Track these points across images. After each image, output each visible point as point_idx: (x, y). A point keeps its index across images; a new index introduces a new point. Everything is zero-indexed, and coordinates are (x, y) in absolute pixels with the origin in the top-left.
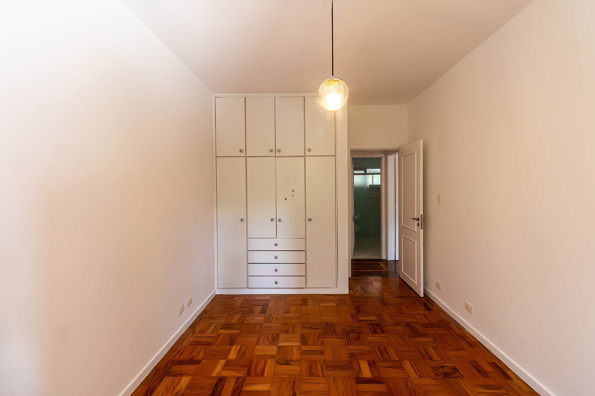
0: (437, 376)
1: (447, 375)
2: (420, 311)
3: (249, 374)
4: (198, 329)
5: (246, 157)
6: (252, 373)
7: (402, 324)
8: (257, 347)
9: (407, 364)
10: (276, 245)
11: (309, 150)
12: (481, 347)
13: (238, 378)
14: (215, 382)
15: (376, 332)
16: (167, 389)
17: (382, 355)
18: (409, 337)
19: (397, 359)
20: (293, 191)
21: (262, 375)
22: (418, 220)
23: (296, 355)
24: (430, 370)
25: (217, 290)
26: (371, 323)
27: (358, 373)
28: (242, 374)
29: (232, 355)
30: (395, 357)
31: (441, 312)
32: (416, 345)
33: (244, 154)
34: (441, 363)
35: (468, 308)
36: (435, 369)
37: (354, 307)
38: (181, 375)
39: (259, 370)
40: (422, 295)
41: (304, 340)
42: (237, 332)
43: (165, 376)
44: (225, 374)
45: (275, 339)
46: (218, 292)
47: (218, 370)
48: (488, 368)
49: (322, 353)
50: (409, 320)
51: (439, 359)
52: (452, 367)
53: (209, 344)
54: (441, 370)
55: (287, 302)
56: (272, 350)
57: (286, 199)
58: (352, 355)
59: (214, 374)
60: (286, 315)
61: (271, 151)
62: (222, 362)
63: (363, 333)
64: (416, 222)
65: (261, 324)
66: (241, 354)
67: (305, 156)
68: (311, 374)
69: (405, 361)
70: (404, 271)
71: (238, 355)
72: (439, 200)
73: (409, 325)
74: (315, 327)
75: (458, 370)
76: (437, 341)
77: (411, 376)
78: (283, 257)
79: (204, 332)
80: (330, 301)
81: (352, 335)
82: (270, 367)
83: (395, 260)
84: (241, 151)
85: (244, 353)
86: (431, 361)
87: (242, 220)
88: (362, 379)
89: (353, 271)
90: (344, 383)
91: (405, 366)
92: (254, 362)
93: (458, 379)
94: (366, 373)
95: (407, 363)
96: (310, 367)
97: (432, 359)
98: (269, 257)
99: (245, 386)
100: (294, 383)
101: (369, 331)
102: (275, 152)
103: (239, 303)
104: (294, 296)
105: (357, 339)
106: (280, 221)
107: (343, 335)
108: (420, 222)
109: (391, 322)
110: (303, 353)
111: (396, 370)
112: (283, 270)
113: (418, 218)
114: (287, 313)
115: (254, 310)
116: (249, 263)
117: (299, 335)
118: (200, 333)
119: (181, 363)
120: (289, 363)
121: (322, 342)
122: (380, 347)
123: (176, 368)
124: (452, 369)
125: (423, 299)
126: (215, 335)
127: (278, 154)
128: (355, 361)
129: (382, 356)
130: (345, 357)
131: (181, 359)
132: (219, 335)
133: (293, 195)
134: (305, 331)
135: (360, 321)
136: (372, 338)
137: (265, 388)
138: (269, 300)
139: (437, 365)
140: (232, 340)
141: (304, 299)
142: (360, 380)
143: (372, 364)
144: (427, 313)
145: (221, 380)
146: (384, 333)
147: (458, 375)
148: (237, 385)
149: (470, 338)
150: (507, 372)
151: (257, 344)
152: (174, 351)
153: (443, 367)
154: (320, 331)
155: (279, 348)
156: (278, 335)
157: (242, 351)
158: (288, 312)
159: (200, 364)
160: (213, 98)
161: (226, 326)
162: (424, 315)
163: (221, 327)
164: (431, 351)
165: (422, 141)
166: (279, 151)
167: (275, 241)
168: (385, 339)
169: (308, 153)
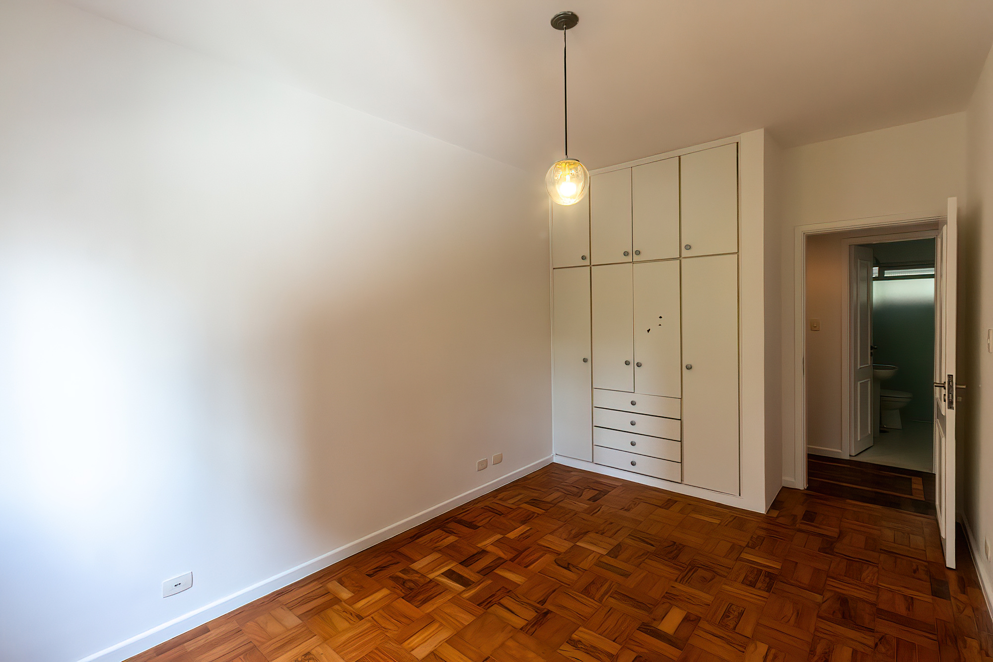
3: (513, 560)
4: (500, 496)
5: (590, 266)
6: (517, 560)
7: (828, 594)
9: (759, 648)
10: (633, 403)
11: (688, 247)
13: (500, 558)
14: (475, 552)
15: (751, 585)
16: (431, 540)
17: (725, 616)
18: (819, 617)
19: (748, 633)
20: (661, 317)
21: (526, 567)
22: (944, 386)
23: (587, 563)
25: (554, 457)
26: (759, 569)
27: (654, 619)
28: (506, 555)
29: (512, 535)
30: (747, 629)
32: (818, 634)
33: (588, 262)
37: (752, 537)
38: (451, 533)
39: (527, 560)
40: (950, 564)
41: (615, 550)
42: (540, 511)
43: (438, 528)
44: (489, 549)
45: (577, 536)
46: (556, 460)
47: (487, 542)
49: (626, 575)
53: (500, 514)
55: (638, 497)
56: (563, 546)
57: (648, 331)
58: (669, 596)
59: (479, 545)
60: (621, 512)
61: (626, 254)
62: (499, 536)
63: (725, 578)
64: (942, 392)
65: (577, 512)
66: (524, 536)
67: (680, 258)
68: (585, 591)
69: (760, 644)
71: (520, 535)
72: (989, 343)
73: (842, 599)
74: (649, 541)
78: (644, 425)
79: (505, 500)
80: (713, 515)
81: (700, 573)
82: (542, 562)
84: (583, 258)
85: (527, 537)
87: (585, 360)
88: (653, 629)
91: (751, 649)
92: (531, 550)
95: (763, 647)
96: (593, 583)
98: (623, 421)
99: (499, 569)
100: (554, 591)
101: (741, 578)
102: (633, 255)
103: (571, 480)
104: (658, 491)
105: (707, 579)
106: (639, 365)
107: (685, 566)
108: (947, 393)
109: (806, 582)
110: (599, 564)
111: (726, 647)
112: (642, 444)
113: (945, 383)
114: (625, 510)
115: (583, 494)
116: (595, 426)
117: (615, 543)
118: (500, 499)
119: (460, 522)
120: (569, 568)
121: (642, 562)
123: (452, 526)
126: (514, 507)
127: (636, 258)
128: (667, 604)
129: (723, 619)
130: (655, 594)
131: (464, 518)
132: (519, 508)
133: (660, 325)
134: (628, 541)
135: (738, 559)
136: (733, 588)
137: (518, 580)
138: (614, 487)
140: (527, 518)
141: (671, 500)
142: (647, 629)
143: (692, 620)
145: (483, 552)
146: (767, 591)
148: (492, 564)
151: (551, 533)
152: (463, 509)
154: (651, 549)
155: (575, 546)
156: (587, 532)
157: (527, 534)
158: (628, 510)
159: (475, 530)
163: (528, 500)
164: (843, 654)
166: (638, 253)
167: (633, 397)
168: (761, 600)
169: (685, 253)
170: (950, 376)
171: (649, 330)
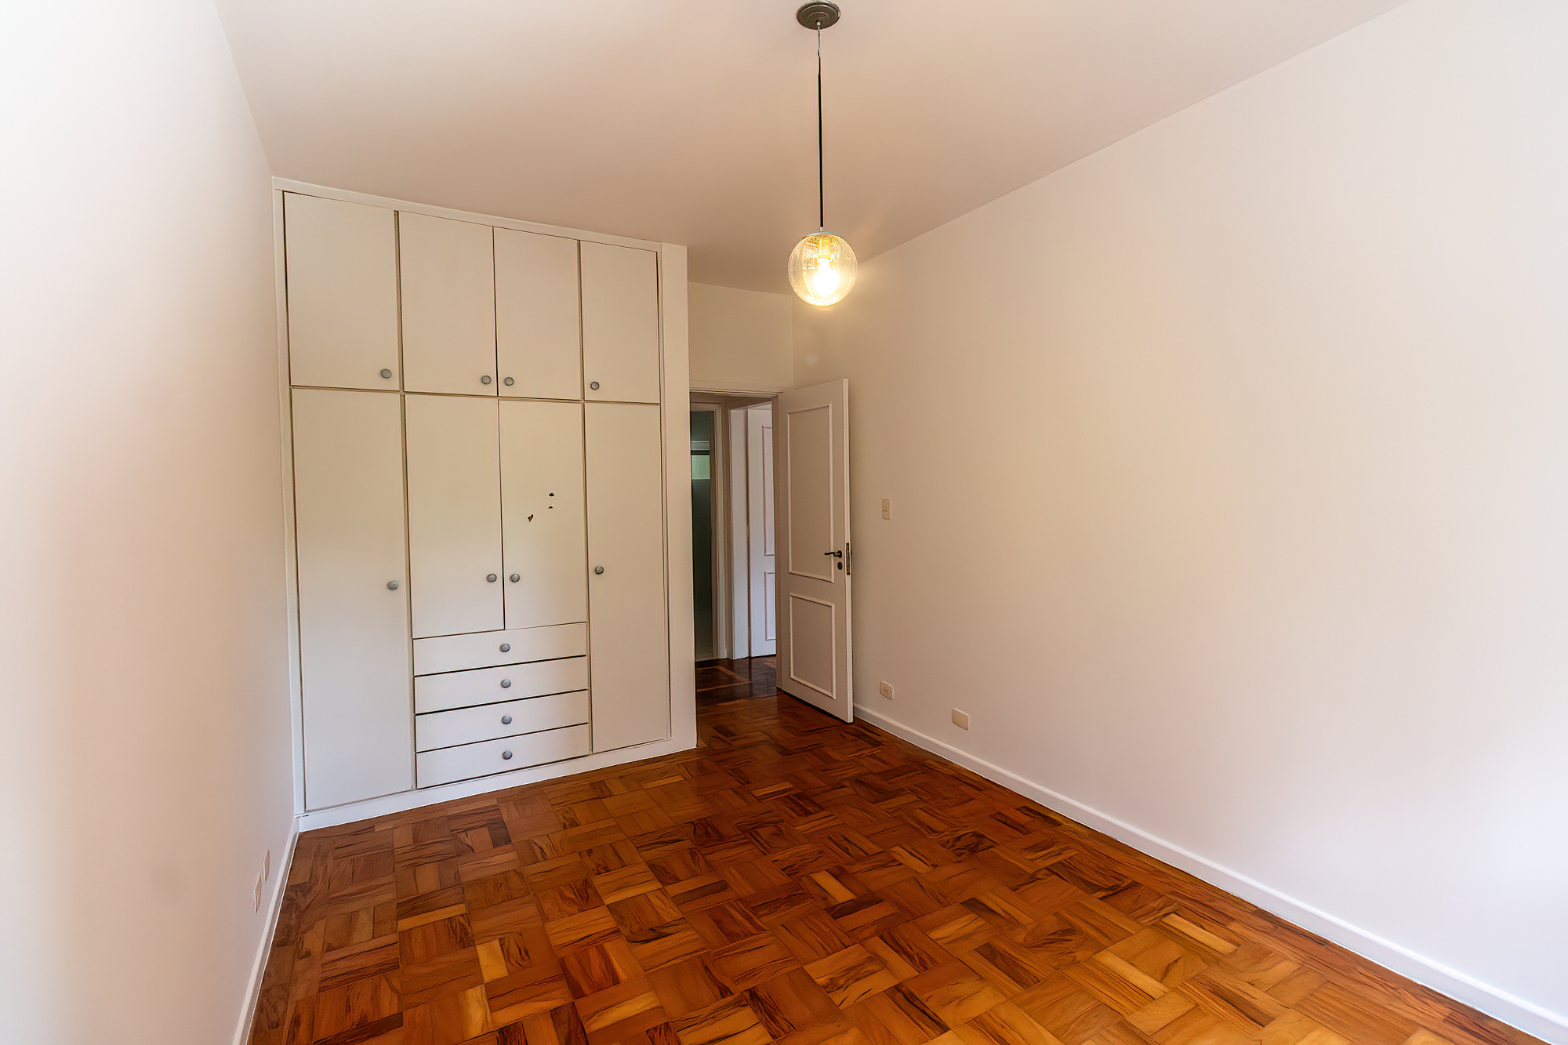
0: (959, 856)
1: (973, 850)
2: (863, 749)
3: (577, 993)
4: (313, 941)
5: (403, 393)
6: (585, 988)
7: (847, 783)
8: (552, 927)
9: (900, 853)
10: (504, 649)
11: (595, 386)
12: (994, 787)
13: (554, 1013)
15: (808, 813)
17: (846, 850)
18: (874, 802)
19: (878, 849)
20: (552, 495)
21: (616, 981)
22: (840, 554)
23: (669, 913)
24: (942, 849)
25: (300, 820)
26: (786, 797)
27: (824, 899)
28: (558, 997)
29: (494, 969)
30: (871, 847)
31: (900, 743)
32: (895, 814)
33: (396, 384)
34: (953, 833)
35: (958, 721)
36: (950, 844)
37: (729, 774)
39: (597, 973)
40: (850, 720)
41: (662, 874)
42: (461, 909)
44: (505, 1019)
45: (586, 896)
46: (307, 824)
47: (477, 1015)
48: (1023, 819)
49: (723, 886)
50: (853, 772)
51: (946, 827)
52: (971, 834)
54: (958, 844)
55: (553, 802)
56: (598, 921)
57: (530, 518)
58: (791, 871)
59: (475, 1031)
60: (573, 832)
61: (485, 380)
62: (474, 994)
63: (783, 821)
64: (833, 561)
65: (518, 870)
66: (519, 956)
67: (583, 401)
68: (731, 937)
69: (894, 849)
70: (794, 675)
71: (509, 961)
72: (885, 510)
73: (858, 781)
74: (668, 839)
75: (982, 836)
76: (925, 798)
77: (919, 871)
78: (525, 681)
79: (345, 942)
80: (664, 774)
81: (764, 832)
82: (622, 958)
83: (750, 658)
84: (385, 374)
85: (524, 953)
86: (934, 834)
87: (392, 587)
88: (839, 907)
89: (701, 690)
90: (810, 924)
91: (897, 857)
92: (572, 961)
93: (991, 849)
94: (840, 894)
95: (897, 849)
96: (719, 923)
97: (934, 832)
98: (483, 687)
99: (588, 1023)
100: (707, 968)
101: (794, 815)
102: (498, 385)
103: (402, 838)
104: (564, 782)
105: (779, 834)
106: (514, 579)
107: (743, 836)
108: (843, 560)
109: (823, 784)
110: (680, 900)
111: (888, 870)
112: (525, 716)
113: (840, 552)
114: (571, 826)
115: (470, 844)
116: (419, 714)
117: (644, 867)
118: (330, 948)
120: (664, 933)
121: (708, 863)
122: (833, 838)
124: (974, 838)
125: (852, 726)
126: (392, 938)
127: (504, 391)
128: (804, 878)
129: (849, 854)
130: (779, 879)
131: (322, 1036)
132: (406, 935)
133: (551, 507)
134: (652, 854)
135: (760, 799)
136: (804, 826)
137: (643, 1004)
138: (495, 809)
139: (947, 838)
140: (459, 935)
141: (597, 785)
142: (838, 911)
143: (839, 874)
144: (876, 751)
145: (508, 1034)
146: (823, 809)
147: (989, 843)
148: (564, 1026)
149: (970, 776)
150: (1050, 815)
151: (545, 918)
153: (958, 839)
154: (687, 844)
155: (614, 909)
156: (587, 883)
157: (514, 950)
158: (574, 824)
159: (405, 1023)
160: (273, 191)
161: (413, 905)
162: (873, 756)
163: (395, 913)
164: (924, 817)
165: (846, 382)
166: (509, 382)
167: (502, 638)
168: (833, 819)
169: (590, 395)
170: (848, 544)
171: (532, 516)
